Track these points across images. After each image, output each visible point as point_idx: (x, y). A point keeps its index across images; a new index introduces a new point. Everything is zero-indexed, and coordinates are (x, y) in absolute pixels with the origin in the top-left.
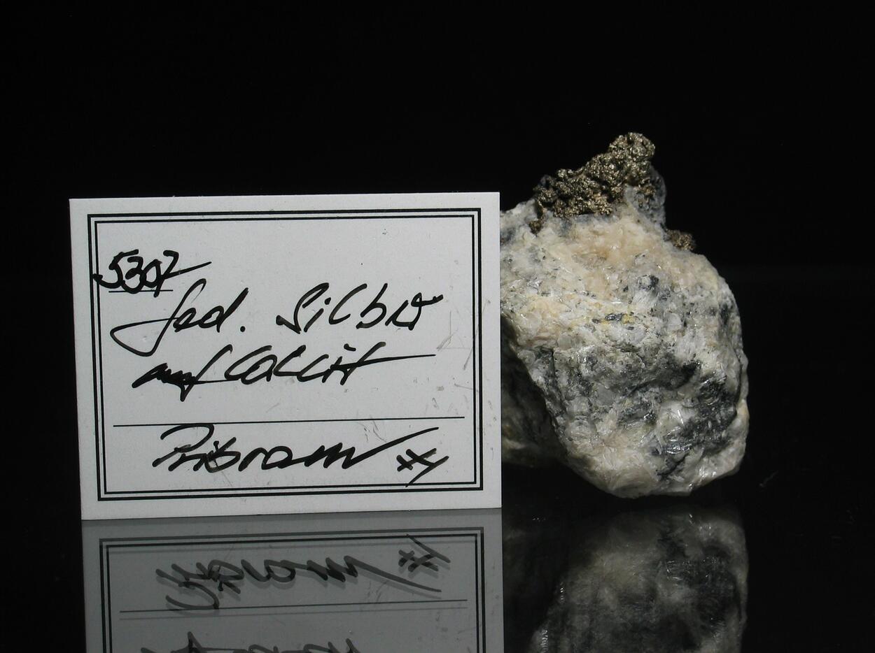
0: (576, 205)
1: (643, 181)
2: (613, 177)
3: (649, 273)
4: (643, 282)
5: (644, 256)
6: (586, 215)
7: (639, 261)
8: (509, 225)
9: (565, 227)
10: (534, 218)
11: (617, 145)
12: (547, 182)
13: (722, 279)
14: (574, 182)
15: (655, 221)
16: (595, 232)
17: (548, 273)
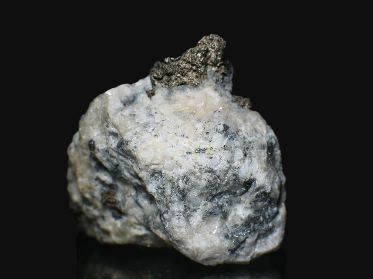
0: (176, 79)
1: (218, 65)
2: (199, 61)
3: (223, 123)
4: (218, 128)
5: (219, 112)
6: (183, 86)
7: (216, 115)
8: (134, 93)
9: (169, 94)
10: (150, 87)
11: (202, 42)
12: (158, 65)
14: (175, 65)
15: (227, 90)
16: (188, 97)
17: (158, 123)
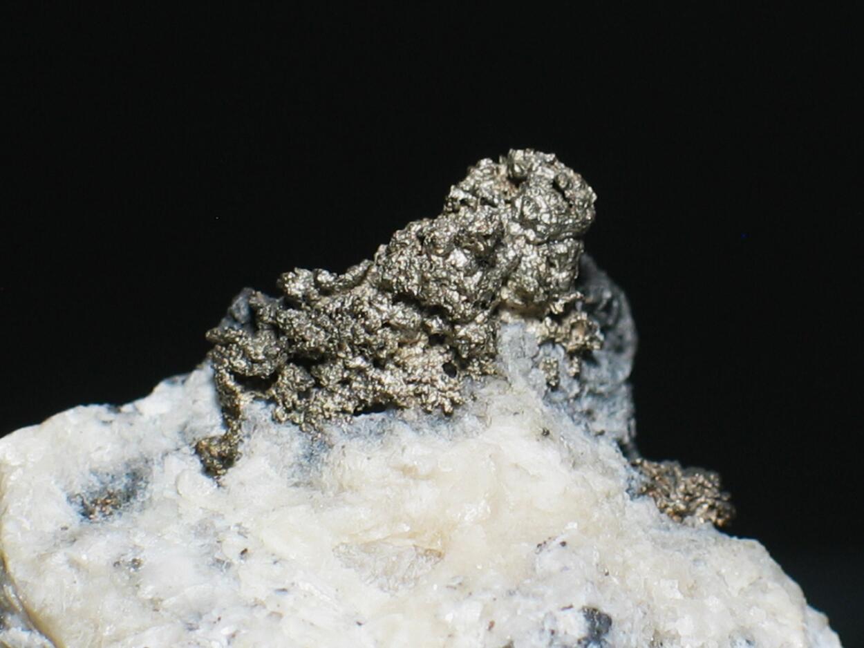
0: (345, 382)
1: (558, 307)
2: (462, 291)
3: (582, 599)
4: (561, 627)
5: (564, 544)
6: (378, 416)
7: (549, 561)
8: (132, 452)
9: (310, 456)
10: (211, 423)
11: (473, 191)
12: (253, 312)
13: (817, 619)
14: (337, 312)
15: (602, 433)
16: (406, 471)
17: (257, 604)
